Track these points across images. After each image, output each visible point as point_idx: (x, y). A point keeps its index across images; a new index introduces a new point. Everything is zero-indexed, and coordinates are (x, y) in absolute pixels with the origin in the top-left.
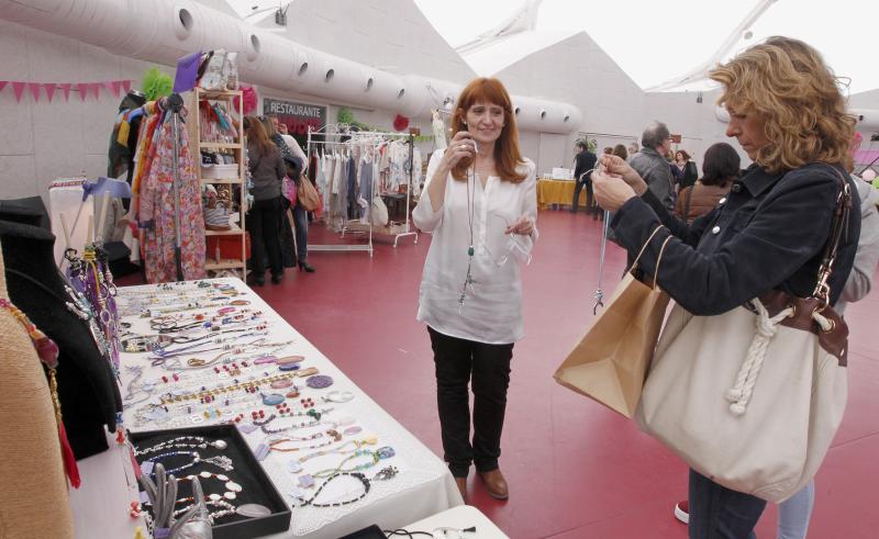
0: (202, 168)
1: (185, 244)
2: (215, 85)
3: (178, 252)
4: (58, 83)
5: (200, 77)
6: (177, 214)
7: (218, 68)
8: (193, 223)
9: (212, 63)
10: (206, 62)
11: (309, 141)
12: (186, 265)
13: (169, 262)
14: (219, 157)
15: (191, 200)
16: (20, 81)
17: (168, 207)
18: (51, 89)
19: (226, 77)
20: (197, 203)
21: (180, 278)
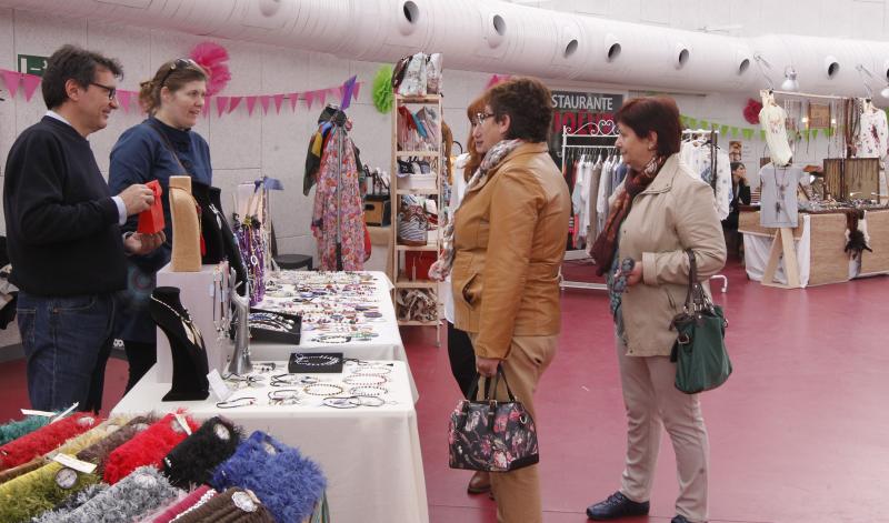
0: (398, 177)
1: (345, 240)
2: (413, 91)
3: (339, 246)
4: (286, 93)
5: (399, 83)
6: (338, 213)
7: (415, 73)
8: (352, 221)
9: (412, 67)
10: (405, 66)
11: (564, 145)
12: (345, 258)
13: (331, 256)
14: (416, 166)
15: (351, 201)
16: (252, 95)
17: (332, 207)
18: (279, 100)
19: (424, 82)
20: (356, 204)
21: (340, 268)
